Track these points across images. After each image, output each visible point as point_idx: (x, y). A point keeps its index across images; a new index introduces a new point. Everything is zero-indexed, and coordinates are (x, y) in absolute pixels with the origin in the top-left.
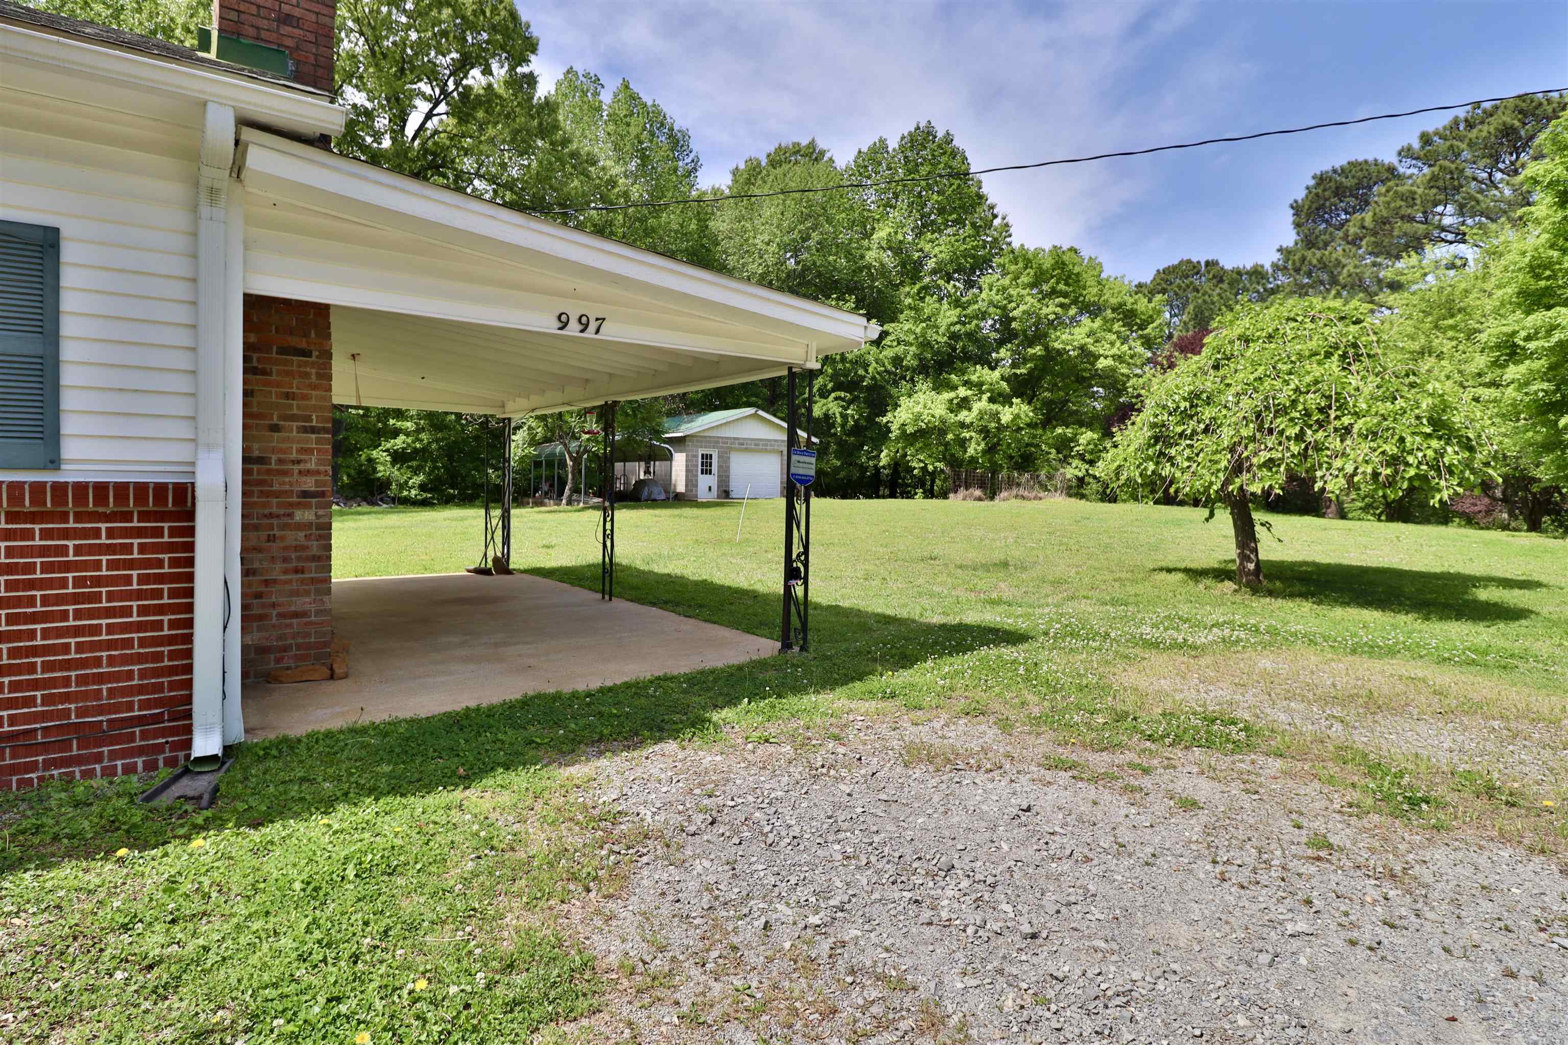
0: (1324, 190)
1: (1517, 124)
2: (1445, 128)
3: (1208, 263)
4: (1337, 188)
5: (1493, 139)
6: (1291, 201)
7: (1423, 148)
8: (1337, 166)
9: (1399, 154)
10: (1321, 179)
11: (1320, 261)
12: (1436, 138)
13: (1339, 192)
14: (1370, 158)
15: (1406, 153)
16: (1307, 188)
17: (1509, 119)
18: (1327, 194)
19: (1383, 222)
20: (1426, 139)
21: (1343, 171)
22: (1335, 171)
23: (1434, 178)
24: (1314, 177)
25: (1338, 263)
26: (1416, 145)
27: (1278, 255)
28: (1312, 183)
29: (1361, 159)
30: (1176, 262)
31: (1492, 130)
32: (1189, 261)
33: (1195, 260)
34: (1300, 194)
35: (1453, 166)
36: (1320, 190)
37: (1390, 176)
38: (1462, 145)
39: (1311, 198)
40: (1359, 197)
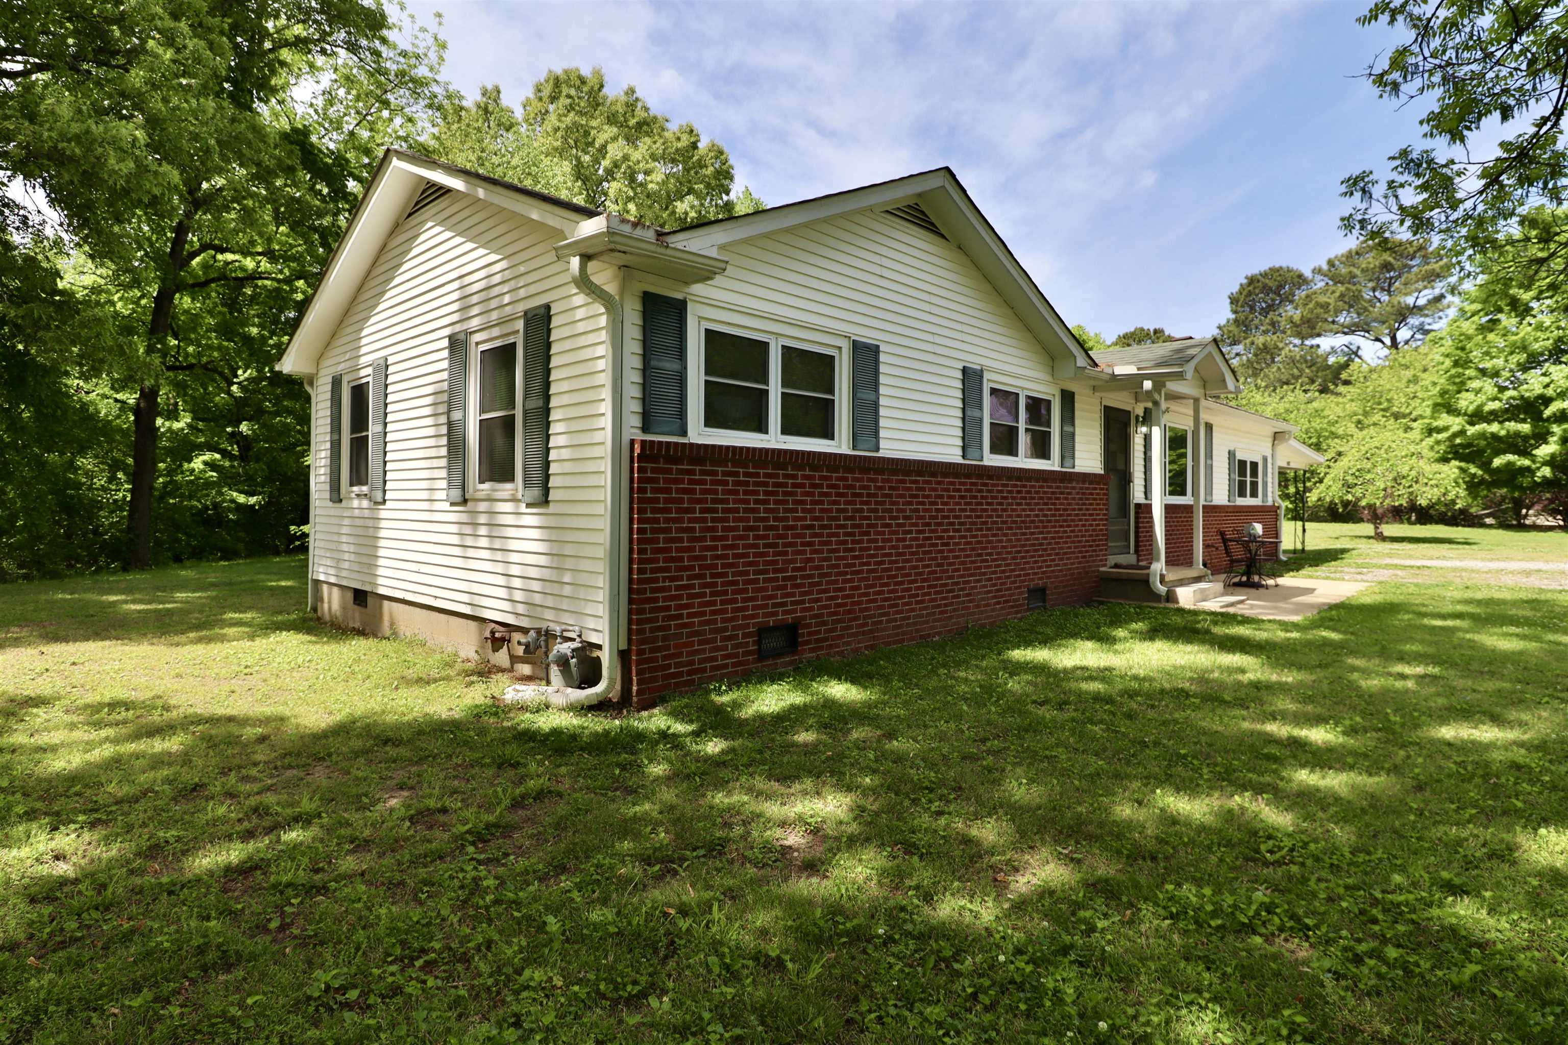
0: (1254, 288)
2: (1342, 256)
3: (1156, 331)
4: (1264, 287)
6: (1229, 293)
7: (1330, 269)
8: (1262, 270)
9: (1313, 270)
10: (1252, 280)
11: (1264, 344)
12: (1337, 263)
13: (1266, 289)
14: (1284, 265)
15: (1317, 271)
16: (1241, 285)
20: (1331, 263)
21: (1265, 275)
22: (1261, 274)
23: (1342, 295)
24: (1246, 277)
26: (1325, 267)
27: (1218, 331)
28: (1245, 281)
29: (1277, 266)
30: (1132, 330)
31: (1377, 264)
32: (1142, 329)
33: (1146, 328)
34: (1235, 289)
35: (1354, 288)
36: (1251, 288)
37: (1300, 280)
38: (1357, 272)
39: (1245, 293)
40: (1280, 295)
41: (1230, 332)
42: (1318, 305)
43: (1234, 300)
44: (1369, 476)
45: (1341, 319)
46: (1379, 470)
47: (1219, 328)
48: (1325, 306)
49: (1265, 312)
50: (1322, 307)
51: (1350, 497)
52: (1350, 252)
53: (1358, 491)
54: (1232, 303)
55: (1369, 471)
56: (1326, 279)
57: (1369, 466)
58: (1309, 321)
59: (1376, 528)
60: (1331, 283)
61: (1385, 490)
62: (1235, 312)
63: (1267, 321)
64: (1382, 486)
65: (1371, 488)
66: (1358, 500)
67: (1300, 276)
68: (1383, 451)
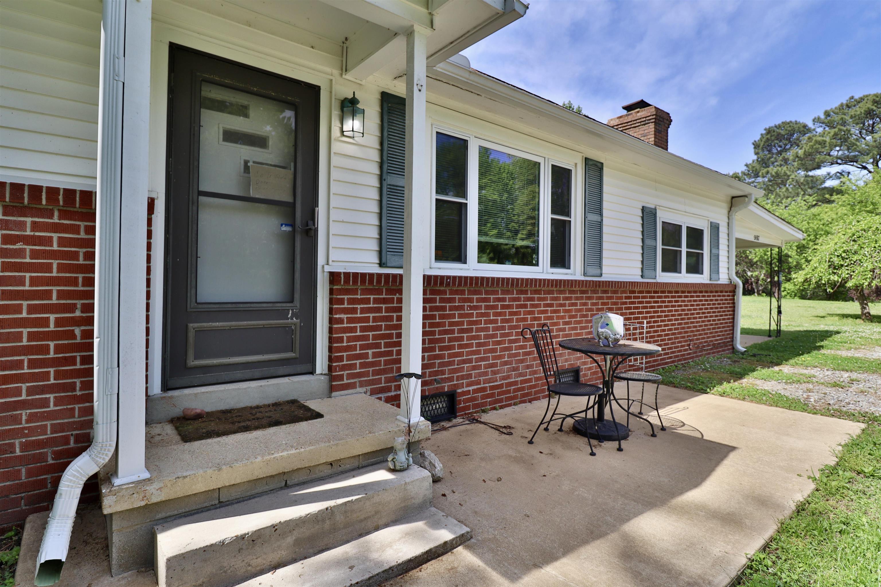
0: (771, 136)
1: (875, 108)
2: (836, 108)
4: (778, 135)
5: (863, 115)
6: (753, 141)
7: (826, 118)
8: (777, 124)
9: (814, 120)
10: (769, 131)
11: (776, 173)
12: (832, 113)
13: (779, 138)
14: (793, 120)
15: (817, 121)
16: (762, 135)
17: (870, 105)
18: (773, 138)
19: (808, 155)
20: (827, 114)
21: (778, 127)
22: (776, 126)
23: (836, 134)
24: (765, 129)
25: (786, 174)
26: (822, 117)
27: (745, 168)
28: (764, 132)
29: (788, 121)
31: (863, 111)
34: (757, 138)
35: (845, 128)
36: (769, 136)
37: (805, 129)
38: (847, 118)
39: (764, 140)
40: (790, 142)
41: (753, 167)
42: (817, 142)
43: (756, 146)
44: (855, 258)
45: (834, 153)
46: (866, 250)
47: (747, 165)
48: (823, 143)
49: (780, 153)
50: (820, 143)
51: (836, 278)
52: (842, 105)
53: (844, 273)
54: (755, 148)
55: (856, 253)
56: (824, 125)
57: (856, 247)
58: (810, 154)
59: (863, 308)
60: (827, 129)
61: (873, 270)
62: (756, 154)
63: (781, 158)
64: (870, 267)
65: (858, 269)
66: (845, 281)
67: (805, 126)
68: (870, 233)
